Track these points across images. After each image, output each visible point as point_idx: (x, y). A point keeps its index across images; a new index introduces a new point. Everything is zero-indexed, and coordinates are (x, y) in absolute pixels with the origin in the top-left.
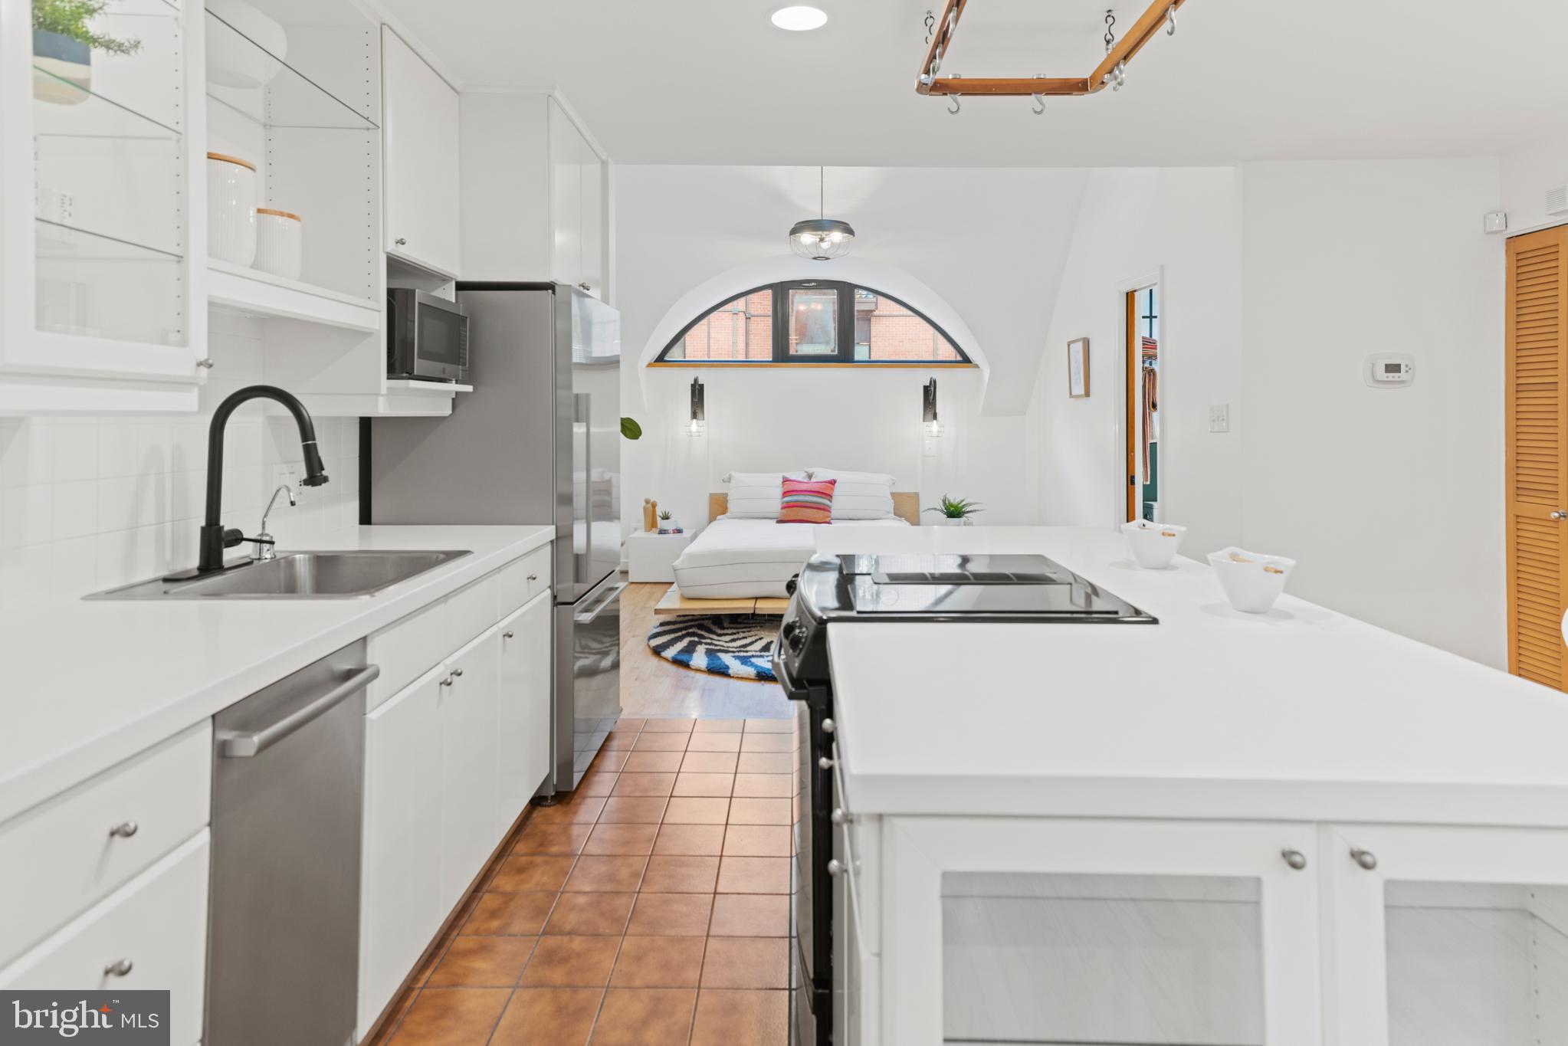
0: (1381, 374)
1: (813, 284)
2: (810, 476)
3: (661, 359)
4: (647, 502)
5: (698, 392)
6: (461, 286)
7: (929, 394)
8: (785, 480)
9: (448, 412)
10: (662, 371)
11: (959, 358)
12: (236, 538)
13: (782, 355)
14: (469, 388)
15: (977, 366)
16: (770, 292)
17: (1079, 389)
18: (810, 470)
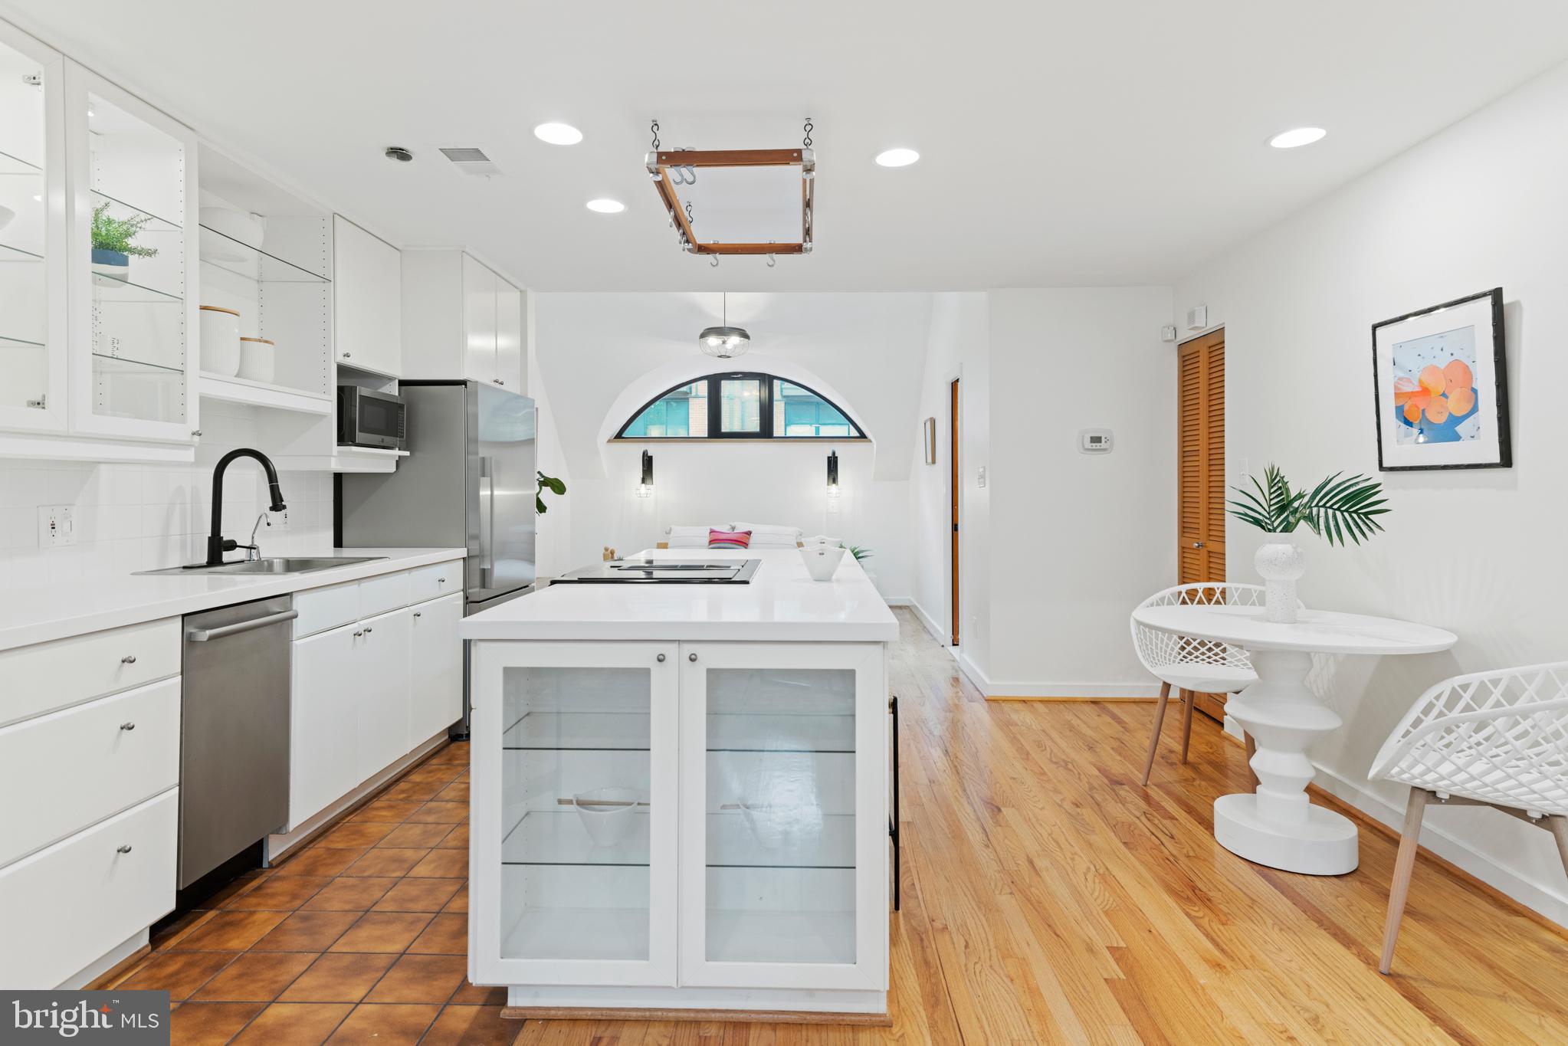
0: (1088, 444)
1: (739, 376)
2: (733, 528)
3: (619, 436)
4: (606, 550)
5: (648, 462)
6: (402, 383)
7: (833, 463)
8: (712, 532)
9: (391, 468)
10: (621, 447)
11: (858, 435)
12: (232, 546)
13: (715, 432)
14: (407, 453)
15: (870, 441)
16: (705, 382)
17: (930, 460)
18: (733, 524)
